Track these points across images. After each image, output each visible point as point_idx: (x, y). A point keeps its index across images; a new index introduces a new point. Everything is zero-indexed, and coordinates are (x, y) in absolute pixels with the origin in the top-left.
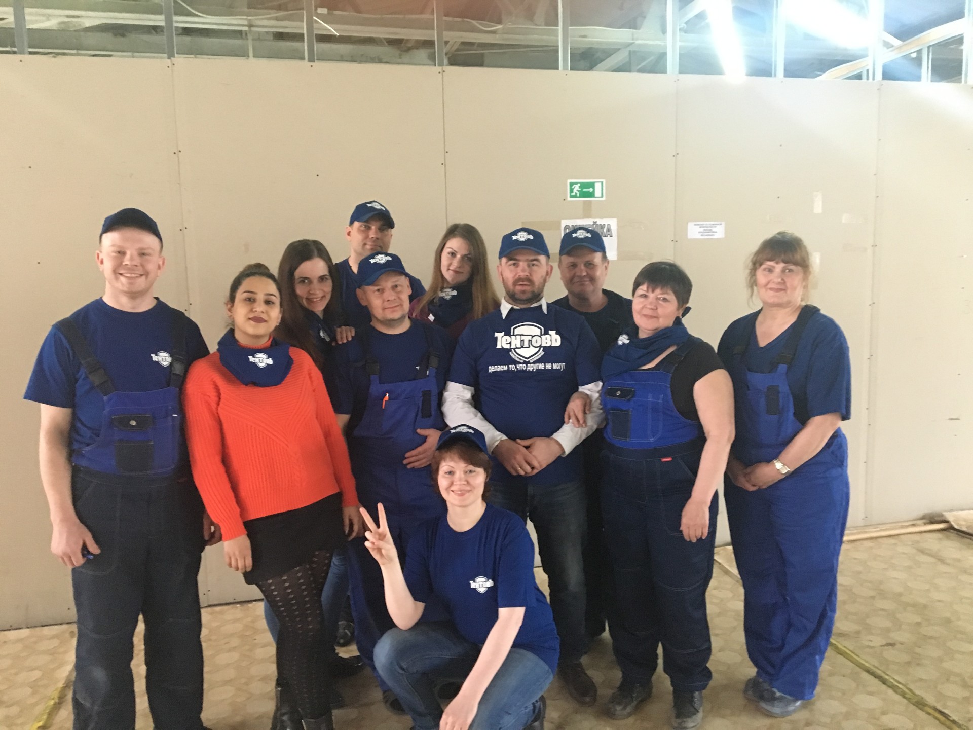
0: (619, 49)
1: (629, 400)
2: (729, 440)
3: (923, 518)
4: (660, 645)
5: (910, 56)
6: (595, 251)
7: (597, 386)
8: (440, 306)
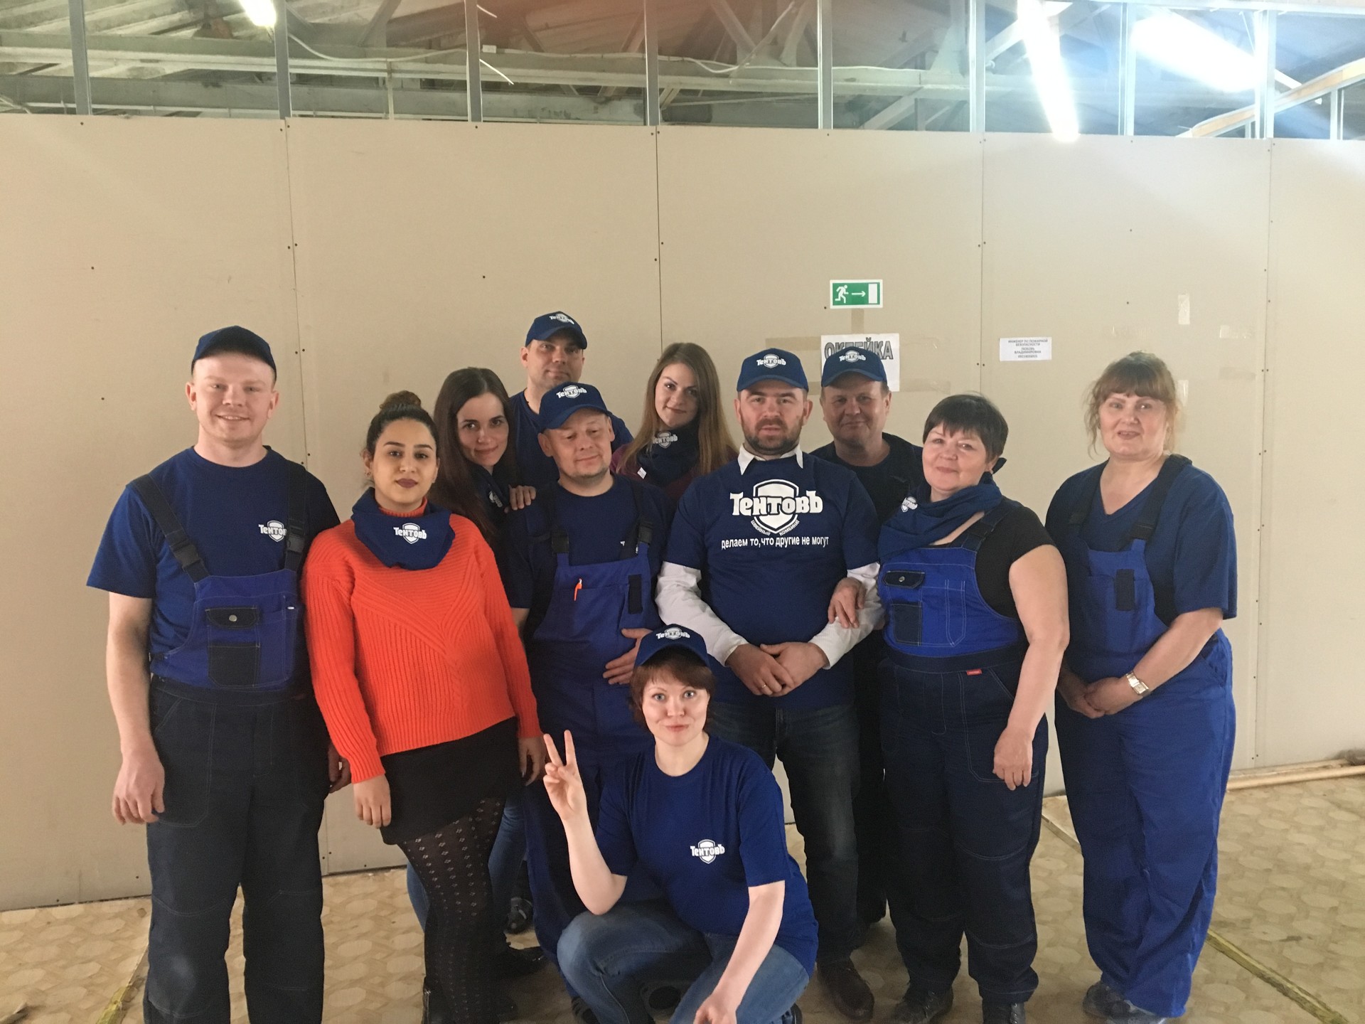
0: (900, 97)
1: (917, 589)
2: (1061, 643)
3: (1339, 757)
4: (964, 936)
5: (1314, 103)
6: (874, 380)
7: (874, 569)
8: (655, 456)
